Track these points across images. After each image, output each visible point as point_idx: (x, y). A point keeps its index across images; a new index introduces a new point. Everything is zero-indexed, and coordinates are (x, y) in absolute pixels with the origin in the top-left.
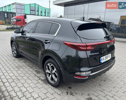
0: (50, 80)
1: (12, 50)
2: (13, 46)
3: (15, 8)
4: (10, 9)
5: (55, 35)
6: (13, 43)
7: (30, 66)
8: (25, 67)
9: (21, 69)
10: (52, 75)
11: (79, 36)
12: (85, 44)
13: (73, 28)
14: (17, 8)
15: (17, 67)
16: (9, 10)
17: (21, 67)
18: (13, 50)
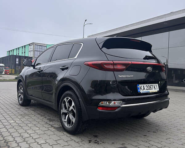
0: (66, 124)
1: (18, 94)
2: (20, 88)
3: (32, 51)
4: (25, 52)
5: (76, 57)
6: (21, 83)
7: (42, 114)
8: (33, 115)
9: (27, 117)
10: (69, 115)
11: (105, 53)
12: (112, 62)
13: (98, 45)
14: (35, 51)
15: (21, 115)
16: (22, 53)
17: (28, 115)
18: (20, 94)
